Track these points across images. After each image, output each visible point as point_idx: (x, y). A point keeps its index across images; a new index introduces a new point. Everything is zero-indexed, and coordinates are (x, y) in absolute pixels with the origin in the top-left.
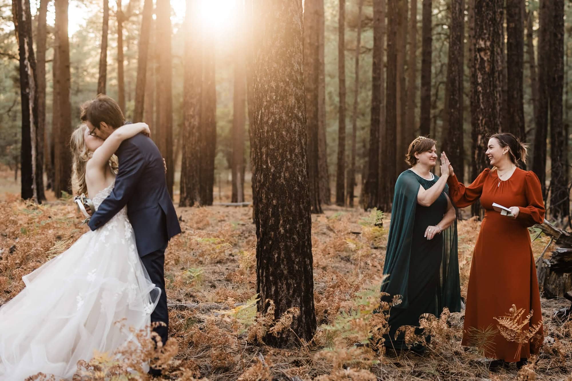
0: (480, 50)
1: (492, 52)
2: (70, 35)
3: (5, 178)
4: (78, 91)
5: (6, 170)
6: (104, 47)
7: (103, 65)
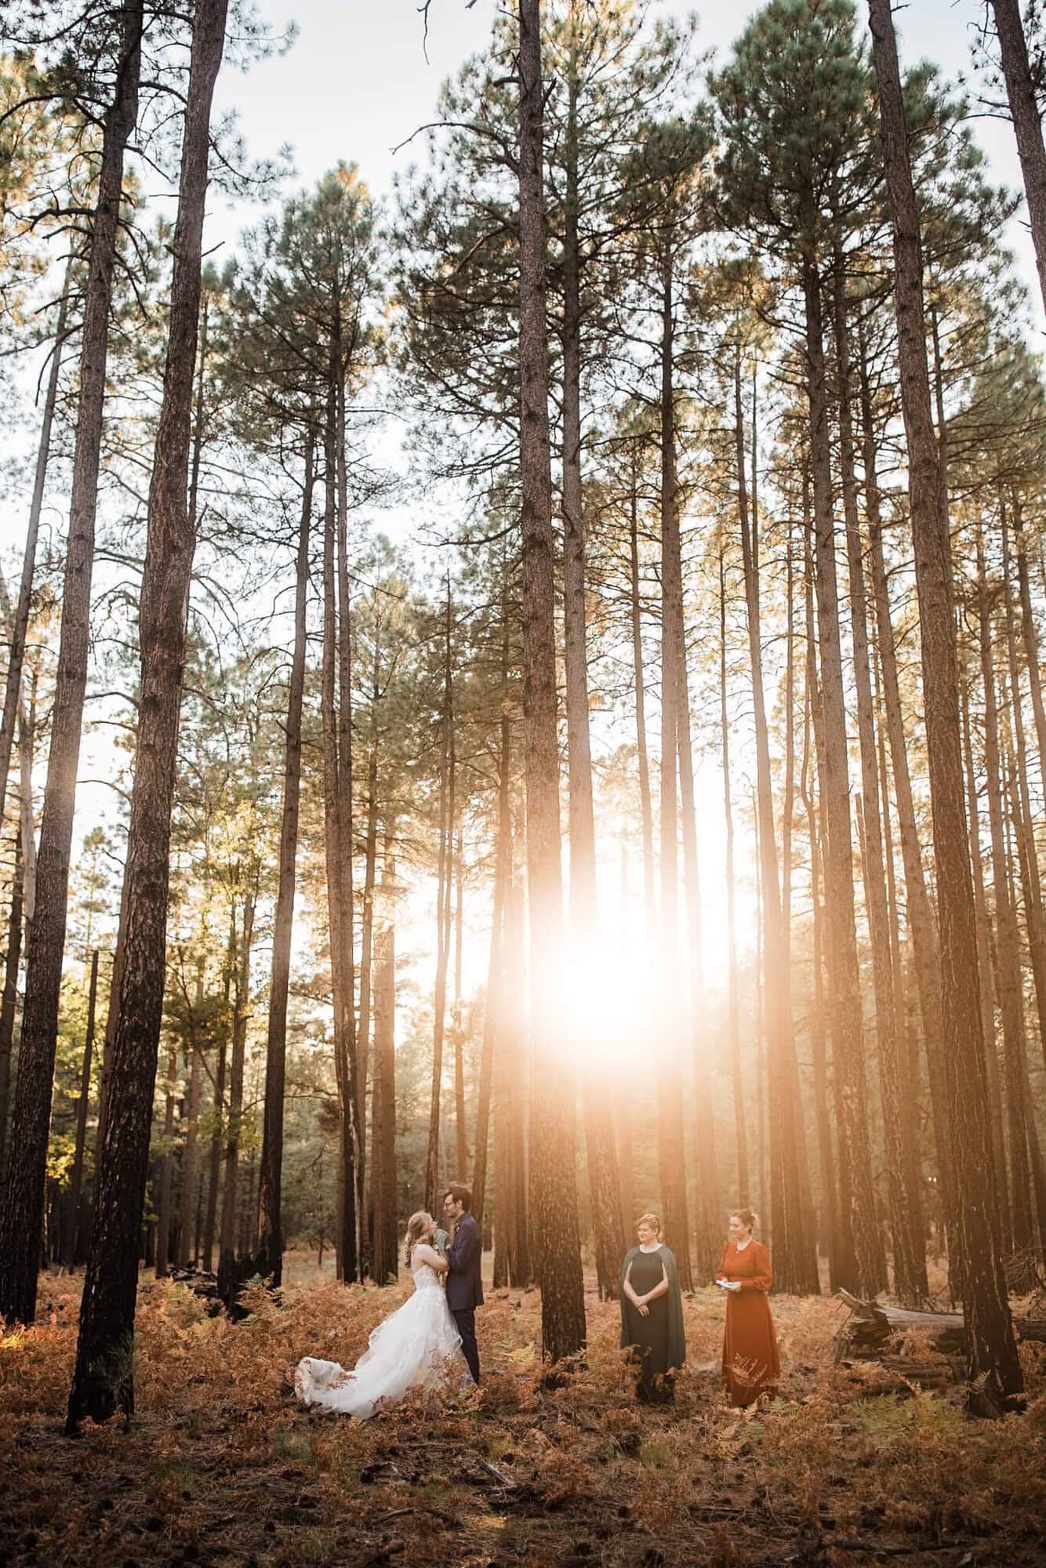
0: (846, 1097)
1: (861, 1099)
2: (396, 1046)
3: (306, 1260)
4: (406, 1129)
5: (305, 1249)
6: (438, 1064)
7: (436, 1092)
